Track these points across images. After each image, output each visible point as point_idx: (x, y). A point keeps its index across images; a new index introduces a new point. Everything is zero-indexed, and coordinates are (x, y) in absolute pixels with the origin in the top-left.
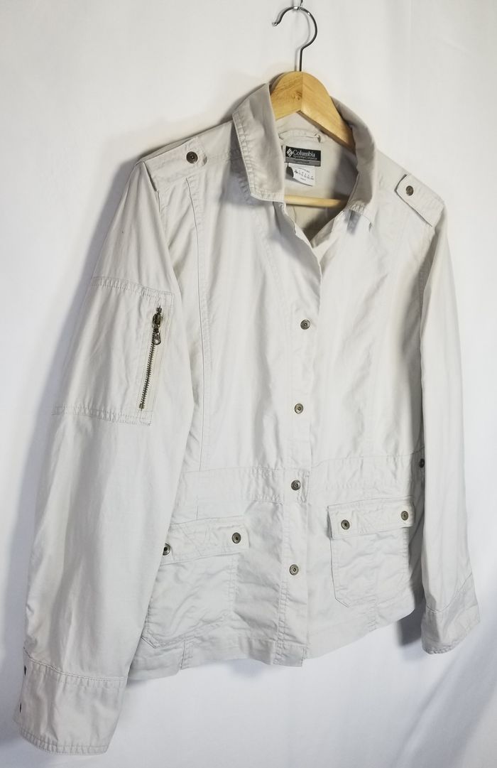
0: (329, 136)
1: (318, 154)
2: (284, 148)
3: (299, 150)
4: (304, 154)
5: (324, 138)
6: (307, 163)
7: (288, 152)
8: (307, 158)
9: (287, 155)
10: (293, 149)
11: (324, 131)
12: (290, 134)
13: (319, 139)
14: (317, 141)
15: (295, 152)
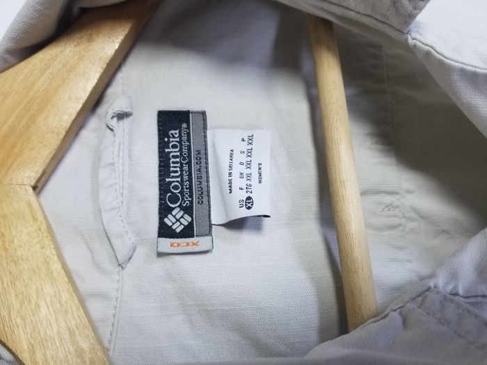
0: (108, 85)
1: (171, 121)
2: (166, 244)
3: (164, 188)
4: (174, 167)
5: (116, 100)
6: (203, 155)
7: (178, 228)
8: (186, 158)
9: (188, 232)
10: (164, 211)
11: (95, 101)
12: (115, 225)
13: (121, 116)
14: (126, 121)
15: (174, 199)
